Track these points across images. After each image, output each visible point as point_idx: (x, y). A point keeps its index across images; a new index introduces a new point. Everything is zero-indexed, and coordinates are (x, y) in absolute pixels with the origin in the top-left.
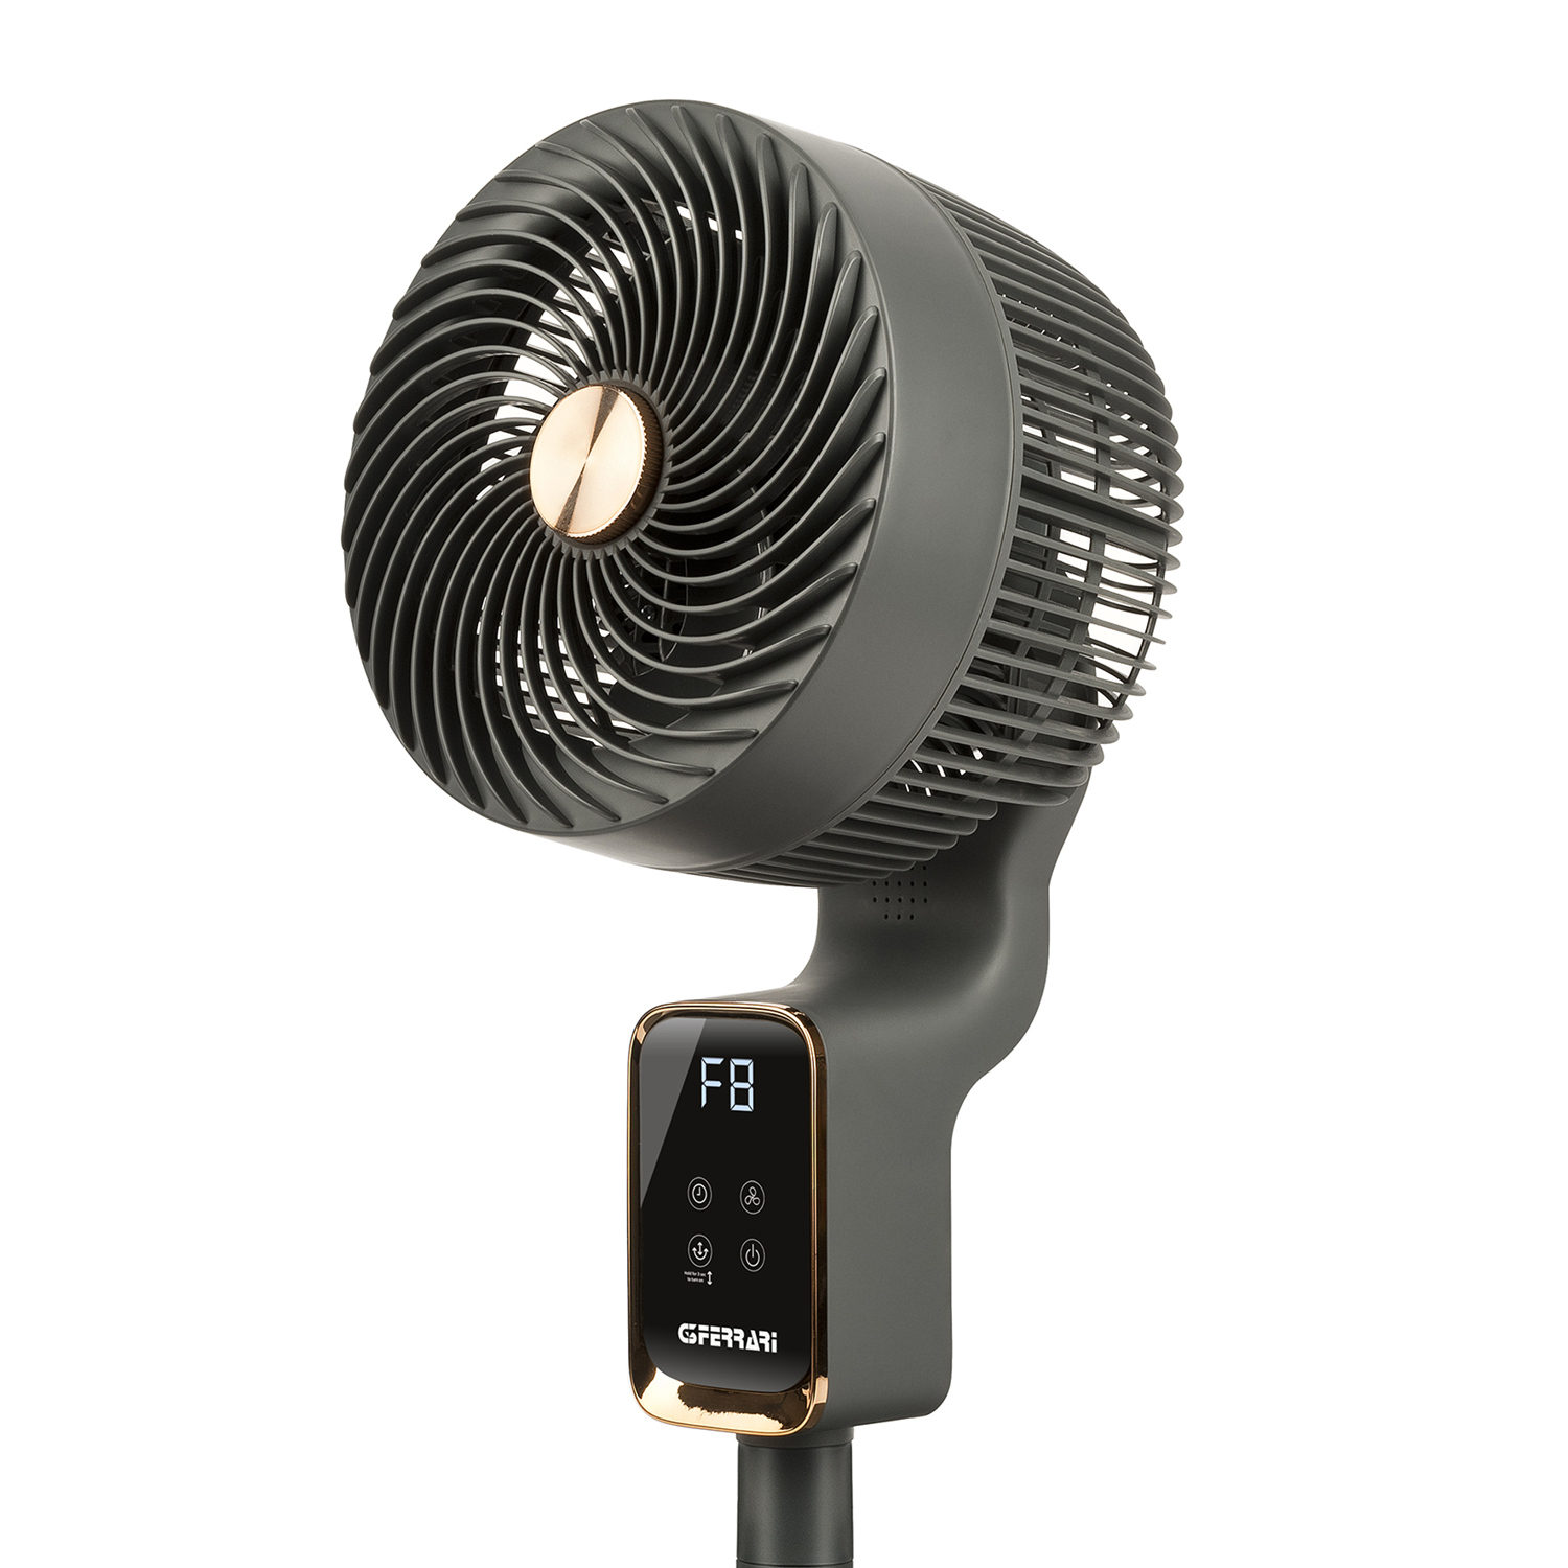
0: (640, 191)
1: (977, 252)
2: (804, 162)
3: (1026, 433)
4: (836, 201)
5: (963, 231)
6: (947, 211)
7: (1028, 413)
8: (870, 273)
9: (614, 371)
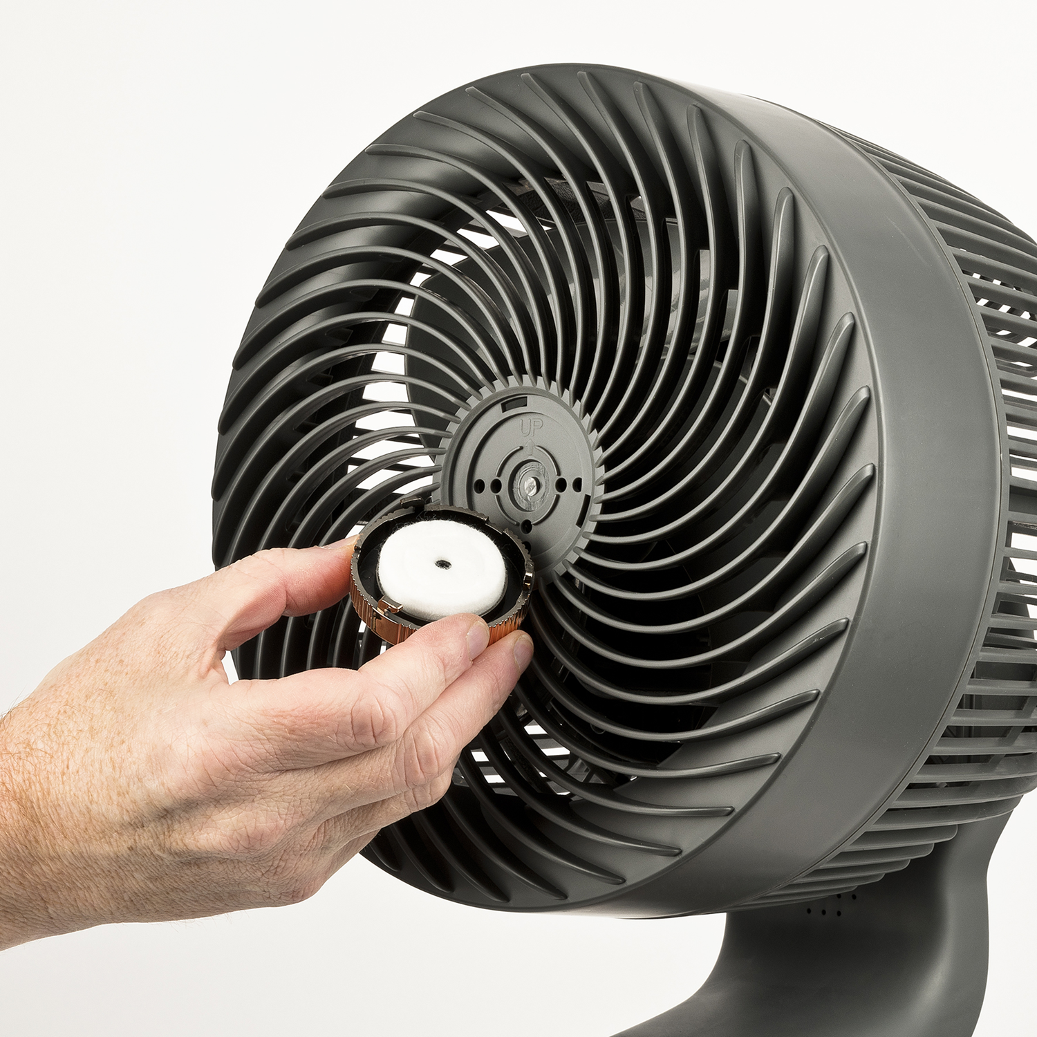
0: (545, 170)
1: (934, 224)
2: (746, 138)
3: (1011, 438)
4: (790, 186)
5: (915, 200)
6: (894, 177)
7: (1011, 412)
8: (838, 264)
9: (525, 376)
